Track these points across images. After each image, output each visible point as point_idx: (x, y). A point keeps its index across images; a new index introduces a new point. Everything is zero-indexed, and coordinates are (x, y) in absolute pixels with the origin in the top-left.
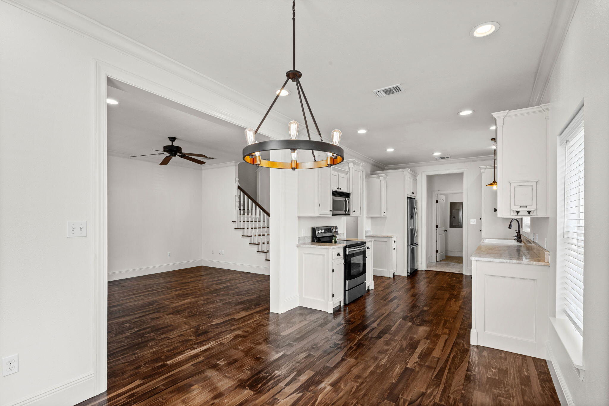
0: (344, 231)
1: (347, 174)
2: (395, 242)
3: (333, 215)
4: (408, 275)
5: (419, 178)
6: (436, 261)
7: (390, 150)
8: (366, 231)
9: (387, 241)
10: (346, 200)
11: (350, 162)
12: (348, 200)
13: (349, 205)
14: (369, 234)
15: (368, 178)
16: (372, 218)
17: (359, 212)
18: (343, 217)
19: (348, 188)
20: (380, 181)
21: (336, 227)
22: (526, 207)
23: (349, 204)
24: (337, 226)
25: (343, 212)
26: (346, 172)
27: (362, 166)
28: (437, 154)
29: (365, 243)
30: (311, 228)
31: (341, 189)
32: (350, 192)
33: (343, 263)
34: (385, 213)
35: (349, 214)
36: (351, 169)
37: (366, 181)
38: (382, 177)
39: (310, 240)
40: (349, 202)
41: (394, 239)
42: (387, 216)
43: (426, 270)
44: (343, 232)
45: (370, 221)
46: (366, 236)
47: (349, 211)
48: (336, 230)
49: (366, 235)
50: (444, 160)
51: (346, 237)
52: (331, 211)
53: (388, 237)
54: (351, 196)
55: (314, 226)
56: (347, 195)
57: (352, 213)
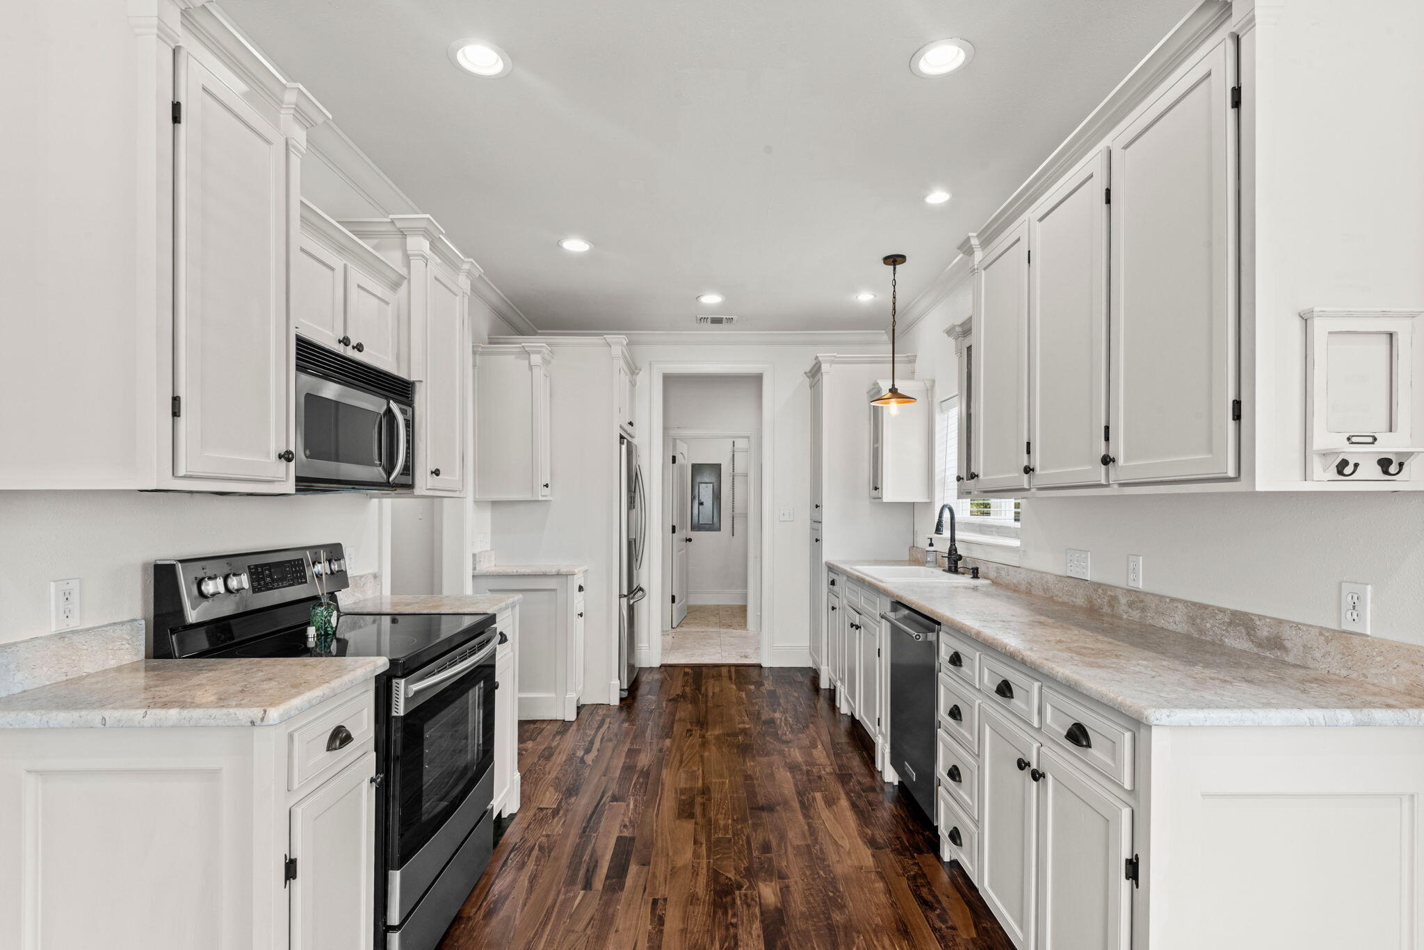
0: (380, 566)
1: (395, 286)
2: (581, 589)
3: (306, 484)
4: (621, 700)
5: (642, 378)
6: (672, 628)
7: (575, 245)
8: (474, 555)
9: (554, 590)
10: (389, 411)
11: (415, 231)
12: (404, 412)
13: (408, 442)
14: (486, 566)
15: (482, 354)
16: (495, 503)
17: (457, 477)
18: (375, 501)
19: (403, 353)
20: (531, 367)
21: (335, 552)
22: (1370, 440)
23: (408, 435)
24: (339, 545)
25: (377, 473)
26: (393, 277)
27: (469, 273)
28: (711, 300)
29: (492, 619)
30: (145, 567)
31: (359, 348)
32: (412, 379)
33: (373, 773)
34: (547, 486)
35: (410, 486)
36: (417, 264)
37: (474, 366)
38: (539, 352)
39: (133, 647)
40: (410, 425)
41: (578, 581)
42: (551, 499)
43: (662, 666)
44: (375, 570)
45: (487, 515)
46: (473, 576)
47: (408, 469)
48: (335, 567)
49: (474, 569)
50: (717, 330)
51: (393, 593)
52: (287, 456)
53: (558, 575)
54: (419, 398)
55: (167, 553)
56: (400, 390)
57: (423, 480)
